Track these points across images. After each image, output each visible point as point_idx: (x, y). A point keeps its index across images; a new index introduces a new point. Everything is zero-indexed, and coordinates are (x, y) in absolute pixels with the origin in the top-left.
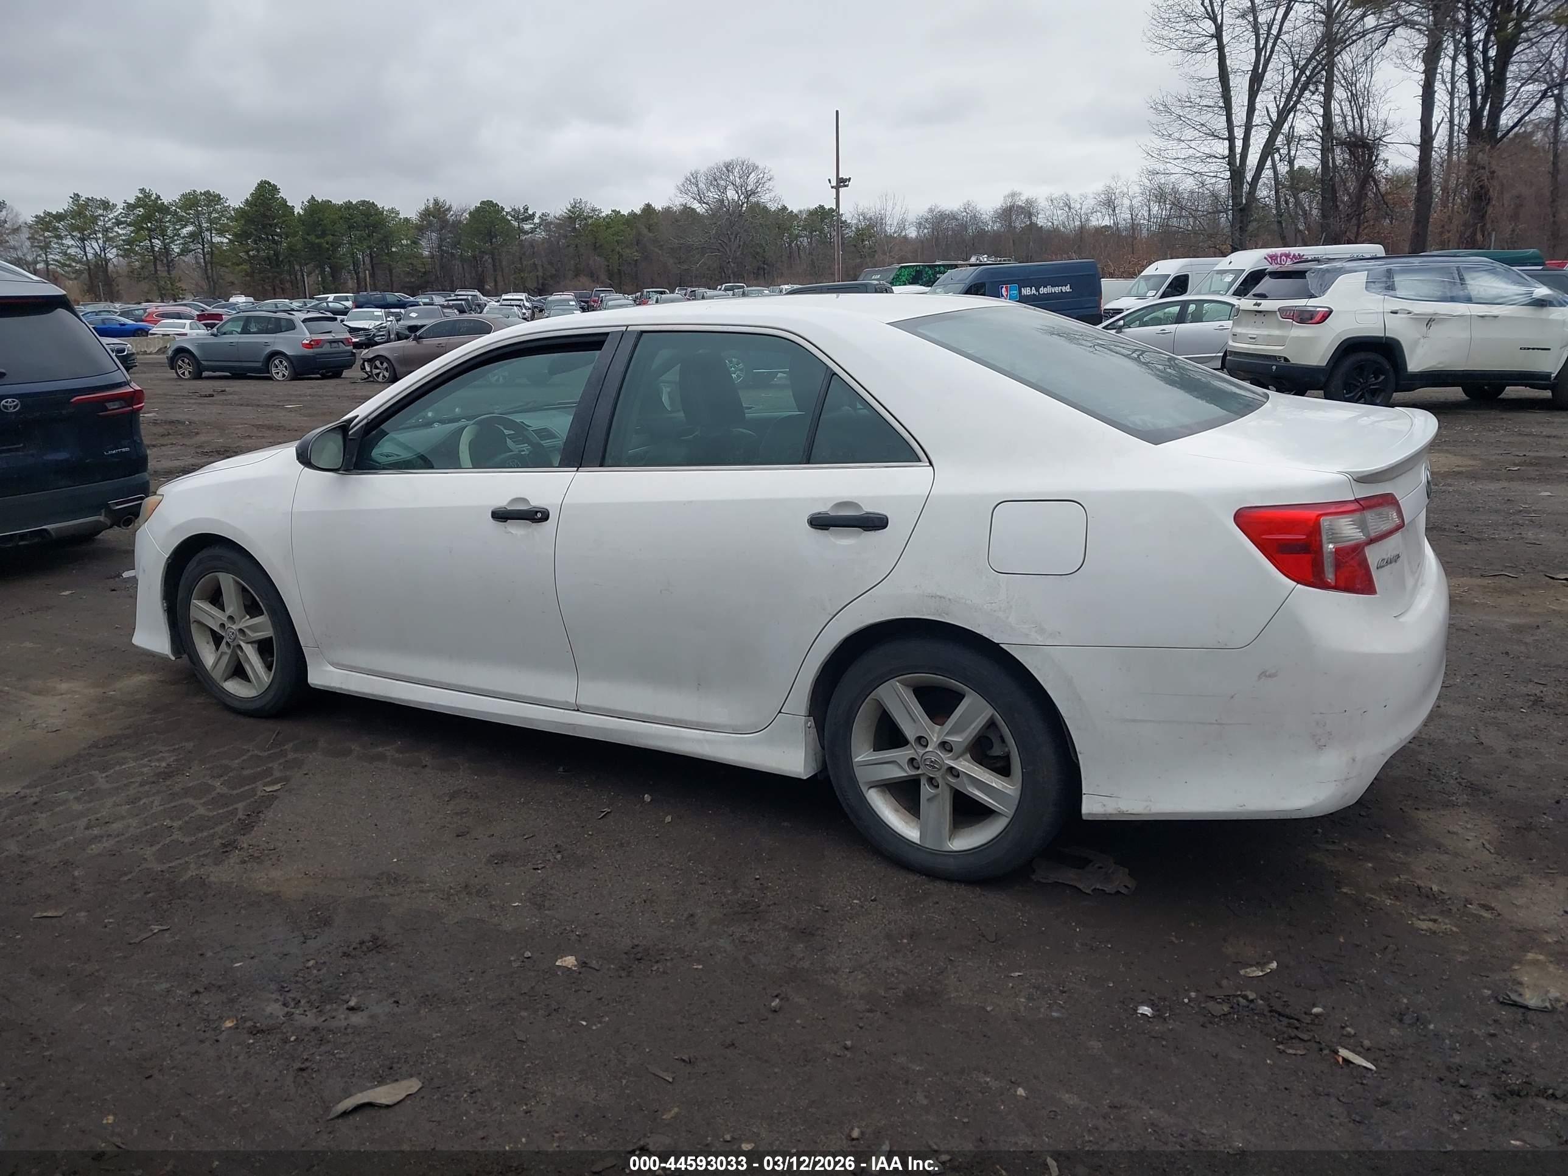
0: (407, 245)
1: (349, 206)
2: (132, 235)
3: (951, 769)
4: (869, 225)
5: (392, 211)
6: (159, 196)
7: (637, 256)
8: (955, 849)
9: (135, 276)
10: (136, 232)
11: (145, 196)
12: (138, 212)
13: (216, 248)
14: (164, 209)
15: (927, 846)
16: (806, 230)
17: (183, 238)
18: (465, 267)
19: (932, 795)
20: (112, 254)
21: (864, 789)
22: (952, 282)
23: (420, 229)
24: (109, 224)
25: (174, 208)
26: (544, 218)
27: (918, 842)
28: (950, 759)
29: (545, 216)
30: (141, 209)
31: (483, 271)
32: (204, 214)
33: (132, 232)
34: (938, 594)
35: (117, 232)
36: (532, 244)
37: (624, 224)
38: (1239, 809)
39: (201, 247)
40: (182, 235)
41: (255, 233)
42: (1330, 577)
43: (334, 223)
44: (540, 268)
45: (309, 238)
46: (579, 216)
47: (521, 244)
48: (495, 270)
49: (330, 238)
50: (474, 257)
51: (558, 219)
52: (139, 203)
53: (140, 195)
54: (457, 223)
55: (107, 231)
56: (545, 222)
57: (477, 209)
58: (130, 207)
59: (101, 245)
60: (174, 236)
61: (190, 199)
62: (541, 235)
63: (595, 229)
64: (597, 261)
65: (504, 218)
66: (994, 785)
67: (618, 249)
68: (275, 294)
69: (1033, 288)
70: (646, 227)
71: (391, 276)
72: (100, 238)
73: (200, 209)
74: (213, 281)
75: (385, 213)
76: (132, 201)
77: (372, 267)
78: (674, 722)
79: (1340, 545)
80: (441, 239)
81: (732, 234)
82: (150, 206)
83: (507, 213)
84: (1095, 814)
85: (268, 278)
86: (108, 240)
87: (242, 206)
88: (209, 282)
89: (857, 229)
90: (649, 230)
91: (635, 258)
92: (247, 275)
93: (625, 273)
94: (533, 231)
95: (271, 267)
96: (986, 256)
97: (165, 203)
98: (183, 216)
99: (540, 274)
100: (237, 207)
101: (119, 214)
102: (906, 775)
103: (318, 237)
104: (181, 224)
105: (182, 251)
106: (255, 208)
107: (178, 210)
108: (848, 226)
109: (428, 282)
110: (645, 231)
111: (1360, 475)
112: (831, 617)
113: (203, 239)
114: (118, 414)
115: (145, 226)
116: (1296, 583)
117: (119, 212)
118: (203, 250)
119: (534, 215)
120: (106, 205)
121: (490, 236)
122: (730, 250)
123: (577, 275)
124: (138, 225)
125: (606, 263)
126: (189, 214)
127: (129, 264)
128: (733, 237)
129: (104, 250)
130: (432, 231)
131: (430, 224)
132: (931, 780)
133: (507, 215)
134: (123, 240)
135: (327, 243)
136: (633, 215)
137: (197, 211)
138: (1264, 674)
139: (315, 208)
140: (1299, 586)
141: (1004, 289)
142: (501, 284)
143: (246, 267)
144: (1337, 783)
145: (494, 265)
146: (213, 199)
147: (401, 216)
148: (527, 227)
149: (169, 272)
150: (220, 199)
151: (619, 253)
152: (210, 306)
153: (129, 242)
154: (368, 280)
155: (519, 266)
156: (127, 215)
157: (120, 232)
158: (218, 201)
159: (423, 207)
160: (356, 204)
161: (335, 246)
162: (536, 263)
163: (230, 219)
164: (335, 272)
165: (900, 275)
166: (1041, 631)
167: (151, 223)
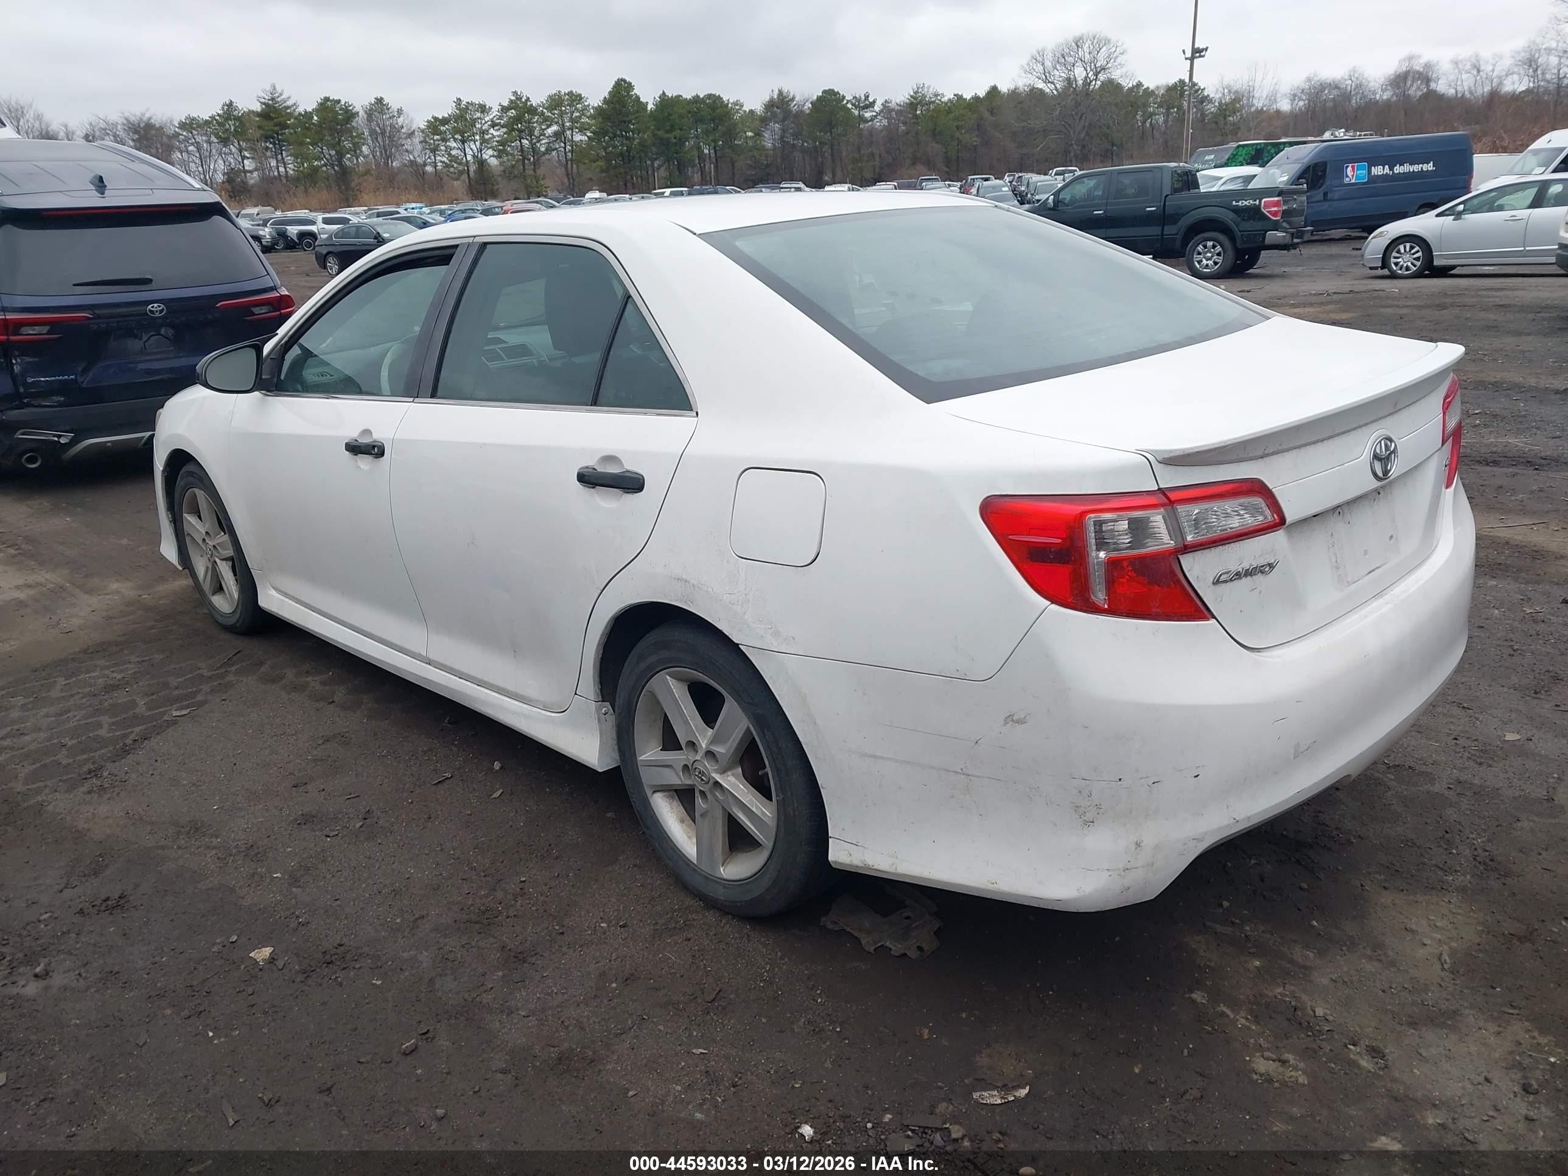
0: (751, 137)
1: (696, 100)
2: (505, 136)
3: (717, 783)
4: (1234, 99)
5: (736, 103)
6: (529, 98)
7: (975, 140)
8: (725, 876)
9: (509, 173)
10: (508, 133)
11: (517, 98)
12: (510, 114)
13: (576, 145)
14: (532, 111)
15: (703, 868)
16: (1162, 107)
17: (548, 137)
18: (806, 158)
19: (704, 811)
20: (488, 154)
21: (648, 792)
22: (1288, 161)
23: (764, 120)
24: (485, 127)
25: (541, 109)
26: (887, 105)
27: (695, 862)
28: (716, 771)
29: (889, 103)
30: (513, 111)
31: (822, 162)
32: (567, 113)
33: (505, 134)
34: (684, 577)
35: (492, 134)
36: (872, 132)
37: (965, 108)
38: (990, 887)
39: (563, 145)
40: (547, 135)
41: (611, 130)
42: (1100, 596)
43: (681, 116)
44: (877, 158)
45: (659, 133)
46: (921, 101)
47: (860, 134)
48: (833, 161)
49: (677, 133)
50: (815, 148)
51: (900, 106)
52: (513, 105)
53: (513, 98)
54: (800, 113)
55: (483, 133)
56: (886, 109)
57: (819, 99)
58: (504, 109)
59: (478, 147)
60: (540, 136)
61: (555, 99)
62: (880, 123)
63: (935, 115)
64: (934, 148)
65: (845, 107)
66: (754, 809)
67: (957, 134)
68: (626, 189)
69: (1387, 167)
70: (988, 110)
71: (733, 169)
72: (477, 141)
73: (563, 108)
74: (572, 178)
75: (730, 105)
76: (506, 103)
77: (716, 160)
78: (498, 690)
79: (1114, 554)
80: (784, 131)
81: (1076, 114)
82: (520, 108)
83: (848, 101)
84: (843, 864)
85: (621, 174)
86: (484, 141)
87: (601, 104)
88: (569, 179)
89: (1220, 103)
90: (992, 113)
91: (975, 143)
92: (602, 171)
93: (963, 160)
94: (873, 119)
95: (624, 163)
96: (1343, 130)
97: (534, 105)
98: (549, 116)
99: (877, 163)
100: (596, 105)
101: (495, 117)
102: (680, 783)
103: (667, 132)
104: (547, 124)
105: (547, 149)
106: (612, 105)
107: (544, 110)
108: (1211, 101)
109: (769, 174)
110: (986, 115)
111: (1166, 456)
112: (600, 592)
113: (565, 138)
114: (265, 319)
115: (516, 127)
116: (1050, 603)
117: (494, 114)
118: (565, 148)
119: (874, 102)
120: (483, 109)
121: (830, 125)
122: (1074, 133)
123: (914, 164)
124: (510, 126)
125: (944, 150)
126: (554, 114)
127: (501, 164)
128: (1077, 118)
129: (481, 151)
130: (775, 122)
131: (774, 115)
132: (702, 793)
133: (847, 103)
134: (497, 142)
135: (675, 138)
136: (976, 99)
137: (561, 110)
138: (1010, 719)
139: (666, 103)
140: (1054, 607)
141: (1350, 169)
142: (839, 173)
143: (601, 163)
144: (1110, 873)
145: (832, 156)
146: (575, 98)
147: (746, 108)
148: (868, 115)
149: (534, 170)
150: (581, 98)
151: (958, 139)
152: (559, 203)
153: (503, 143)
154: (713, 173)
155: (858, 155)
156: (500, 118)
157: (495, 133)
158: (579, 100)
159: (768, 99)
160: (703, 98)
161: (681, 141)
162: (874, 151)
163: (591, 117)
164: (681, 167)
165: (1237, 154)
166: (777, 634)
167: (521, 124)
